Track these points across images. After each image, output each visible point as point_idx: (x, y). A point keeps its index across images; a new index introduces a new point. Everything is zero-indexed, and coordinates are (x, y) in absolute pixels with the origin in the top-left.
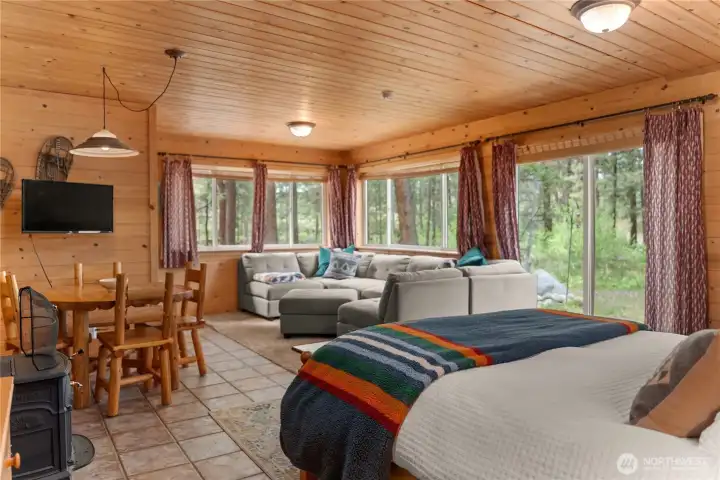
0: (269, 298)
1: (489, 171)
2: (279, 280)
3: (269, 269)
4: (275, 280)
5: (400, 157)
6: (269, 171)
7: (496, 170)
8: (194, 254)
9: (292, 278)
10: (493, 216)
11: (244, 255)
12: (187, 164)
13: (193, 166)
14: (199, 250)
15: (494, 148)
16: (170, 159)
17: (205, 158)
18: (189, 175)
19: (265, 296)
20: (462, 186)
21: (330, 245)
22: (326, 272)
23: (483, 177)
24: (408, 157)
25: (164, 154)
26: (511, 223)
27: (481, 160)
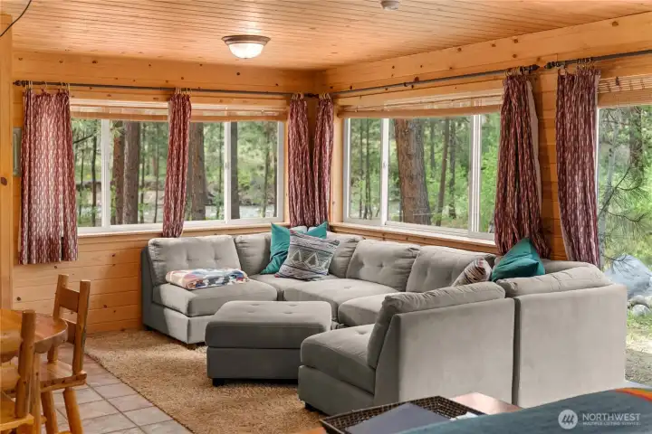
0: (189, 314)
1: (550, 115)
2: (206, 282)
3: (191, 262)
4: (200, 284)
5: (405, 84)
6: (194, 106)
7: (563, 115)
8: (71, 242)
9: (227, 280)
10: (555, 188)
11: (152, 241)
12: (63, 97)
13: (71, 101)
14: (79, 235)
15: (561, 79)
16: (35, 91)
17: (90, 87)
18: (65, 115)
19: (184, 309)
20: (505, 138)
21: (288, 222)
22: (283, 267)
23: (541, 126)
24: (417, 86)
25: (25, 83)
26: (585, 203)
27: (538, 97)
